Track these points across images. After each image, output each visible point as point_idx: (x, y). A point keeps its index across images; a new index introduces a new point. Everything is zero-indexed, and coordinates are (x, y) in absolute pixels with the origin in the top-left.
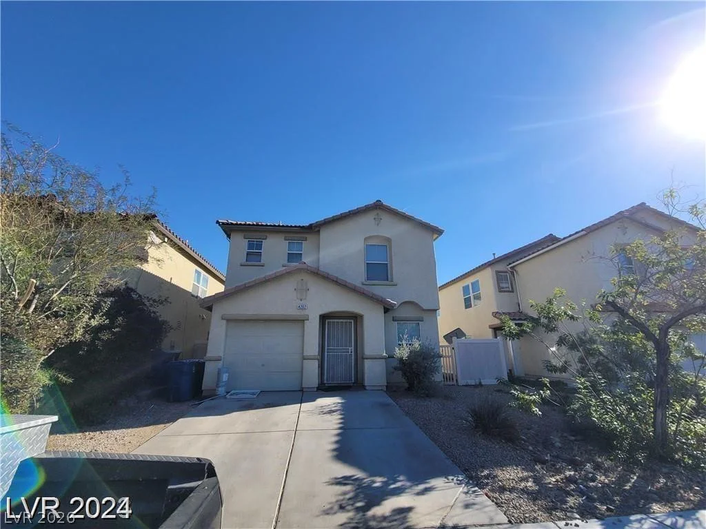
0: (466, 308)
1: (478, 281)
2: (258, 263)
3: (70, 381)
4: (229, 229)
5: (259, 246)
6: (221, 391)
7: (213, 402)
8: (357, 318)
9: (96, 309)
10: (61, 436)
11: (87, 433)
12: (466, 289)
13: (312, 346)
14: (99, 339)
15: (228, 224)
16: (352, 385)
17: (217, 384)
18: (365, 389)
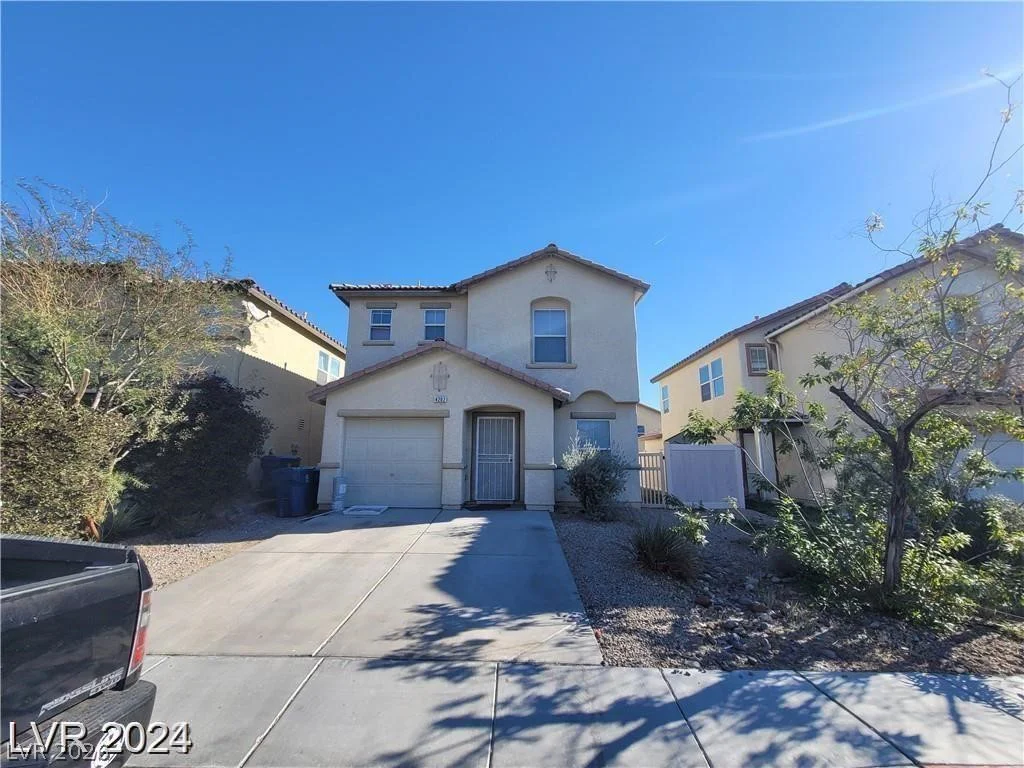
0: (704, 400)
1: (720, 360)
2: (385, 342)
3: (146, 486)
4: (346, 295)
5: (387, 319)
6: (338, 505)
7: (326, 518)
8: (518, 415)
9: (172, 404)
10: (145, 547)
11: (172, 546)
12: (704, 372)
13: (455, 451)
14: (178, 439)
15: (343, 289)
16: (511, 503)
17: (333, 497)
18: (525, 509)
